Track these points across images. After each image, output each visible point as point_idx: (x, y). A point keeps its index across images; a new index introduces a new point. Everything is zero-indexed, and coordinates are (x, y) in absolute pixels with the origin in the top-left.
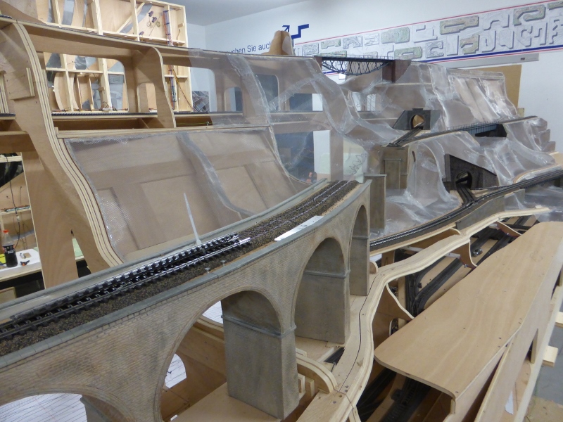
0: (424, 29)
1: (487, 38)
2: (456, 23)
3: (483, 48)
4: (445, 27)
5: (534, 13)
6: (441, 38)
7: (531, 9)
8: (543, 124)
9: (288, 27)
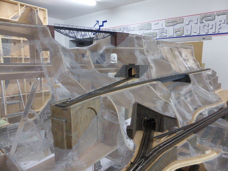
0: (158, 24)
1: (187, 29)
2: (172, 21)
3: (185, 34)
4: (168, 23)
5: (210, 17)
6: (166, 28)
7: (208, 15)
8: (214, 73)
9: (98, 21)
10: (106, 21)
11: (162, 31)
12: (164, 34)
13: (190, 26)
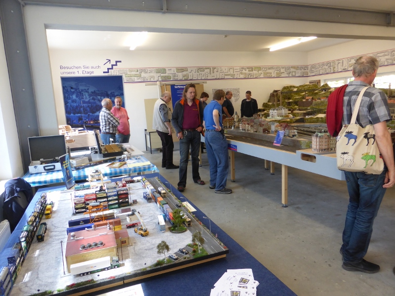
0: (171, 70)
1: (191, 75)
2: (181, 69)
3: (190, 78)
4: (178, 70)
7: (201, 68)
9: (110, 60)
10: (120, 62)
11: (174, 75)
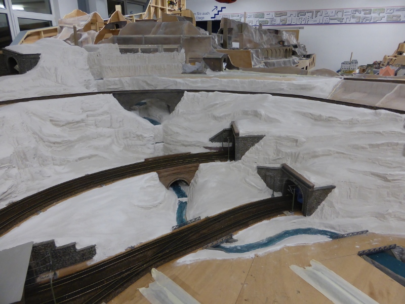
1: (289, 20)
2: (280, 13)
3: (288, 23)
6: (275, 18)
8: (305, 46)
9: (217, 7)
10: (225, 8)
11: (272, 20)
12: (274, 22)
13: (291, 18)
